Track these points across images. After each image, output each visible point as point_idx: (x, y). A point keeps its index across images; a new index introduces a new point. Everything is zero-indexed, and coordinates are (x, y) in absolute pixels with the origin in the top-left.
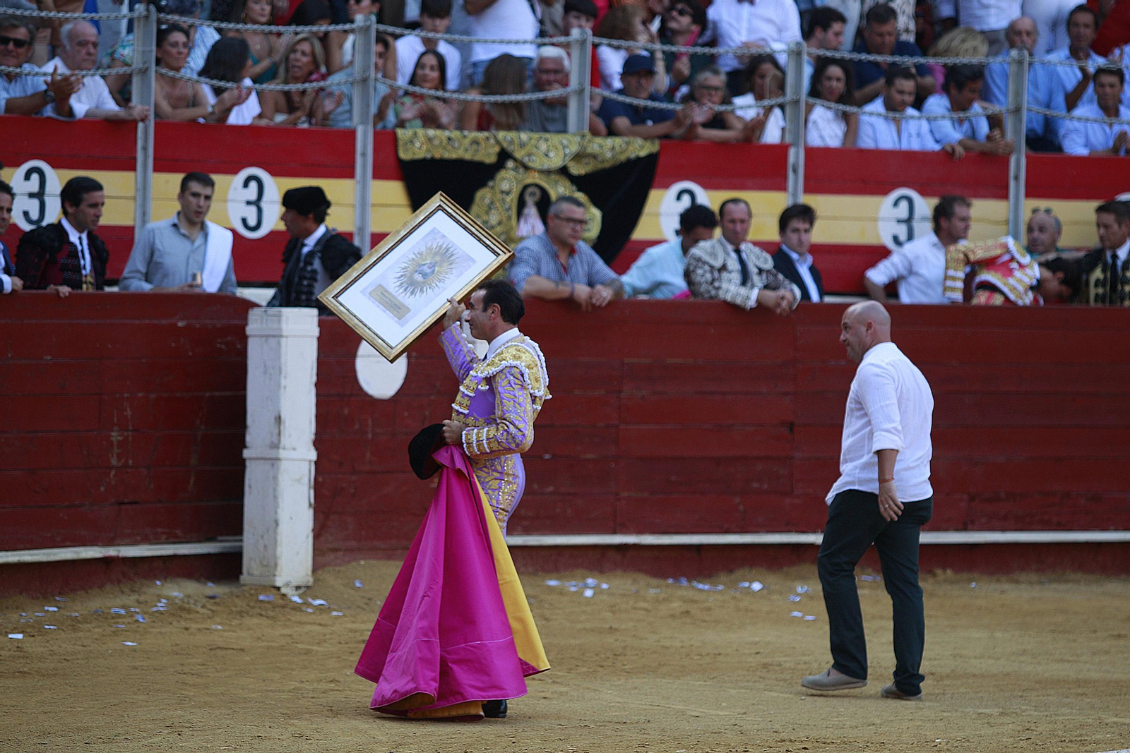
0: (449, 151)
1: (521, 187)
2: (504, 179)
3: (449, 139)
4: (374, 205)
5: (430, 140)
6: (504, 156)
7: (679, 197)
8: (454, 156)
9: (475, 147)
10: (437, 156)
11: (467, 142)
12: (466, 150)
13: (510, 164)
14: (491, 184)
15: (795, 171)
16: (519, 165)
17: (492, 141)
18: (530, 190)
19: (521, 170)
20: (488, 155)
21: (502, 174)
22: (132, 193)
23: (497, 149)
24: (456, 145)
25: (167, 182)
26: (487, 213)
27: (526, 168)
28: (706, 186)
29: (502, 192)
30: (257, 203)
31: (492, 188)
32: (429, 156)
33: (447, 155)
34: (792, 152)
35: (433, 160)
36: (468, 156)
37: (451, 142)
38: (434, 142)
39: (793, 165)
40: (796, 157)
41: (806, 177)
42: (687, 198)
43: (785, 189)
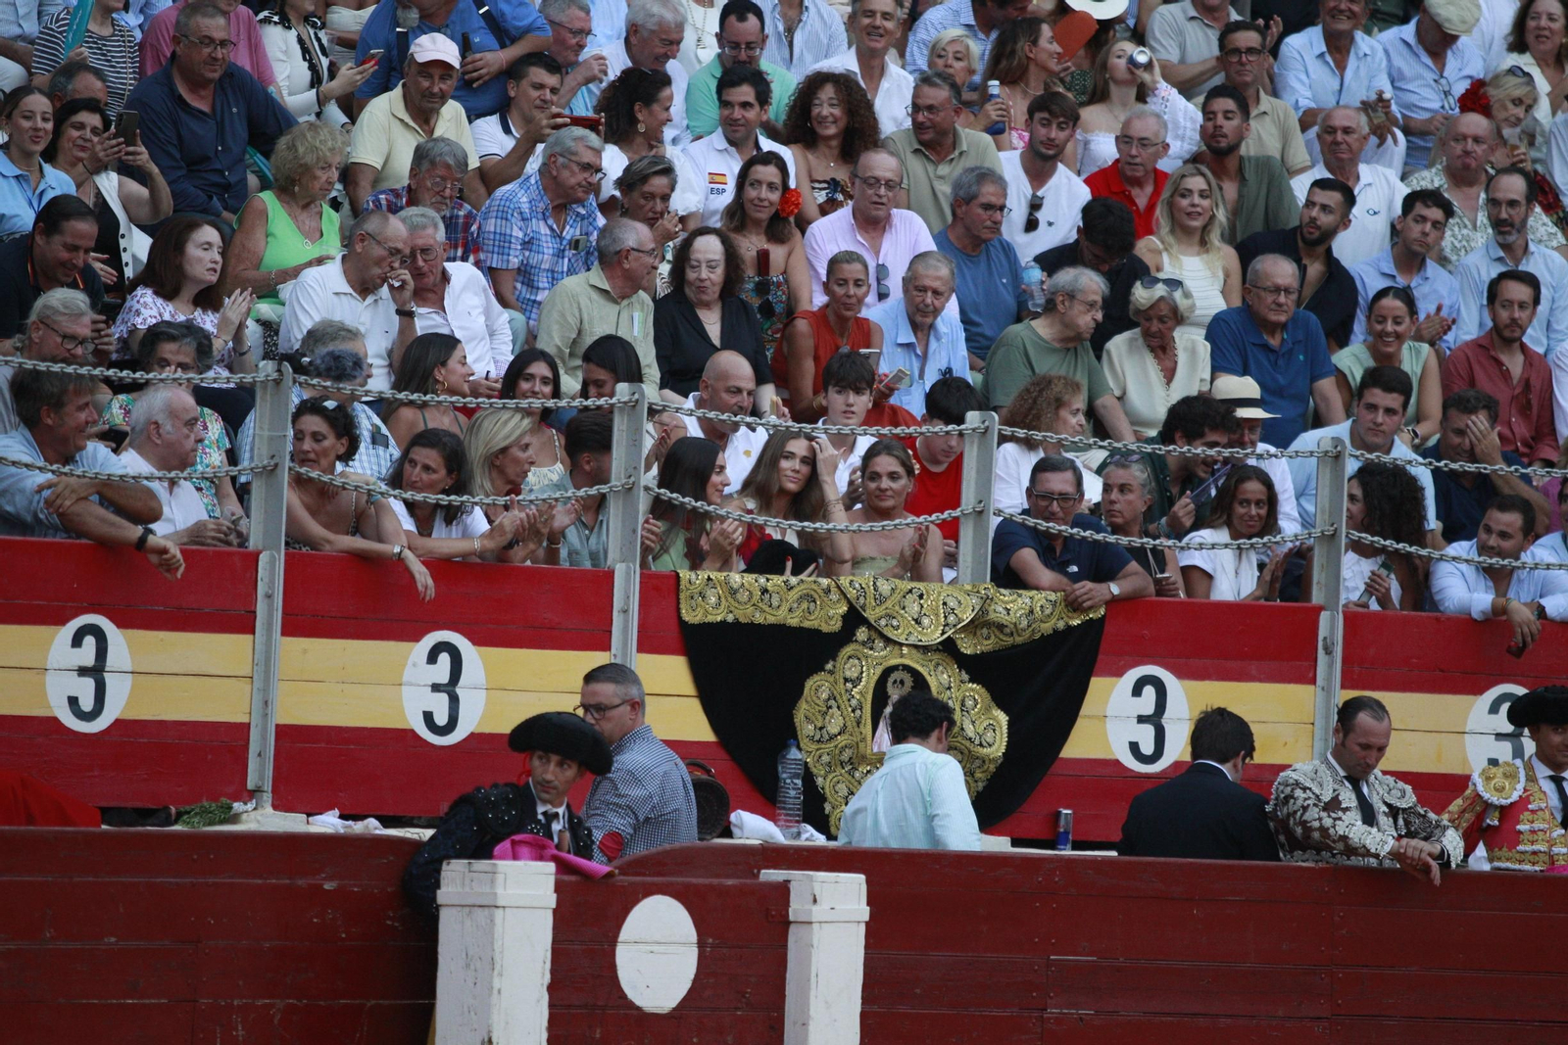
0: (763, 611)
1: (879, 671)
2: (850, 657)
3: (765, 591)
5: (733, 592)
6: (854, 618)
7: (1137, 691)
8: (771, 620)
9: (805, 605)
10: (742, 620)
11: (793, 595)
12: (790, 610)
13: (862, 634)
14: (829, 666)
15: (1328, 651)
16: (874, 635)
17: (834, 596)
18: (895, 676)
19: (878, 644)
20: (829, 617)
21: (848, 650)
22: (247, 671)
23: (843, 608)
24: (775, 603)
25: (305, 651)
26: (823, 714)
27: (888, 641)
28: (1181, 673)
29: (846, 680)
30: (450, 689)
31: (831, 672)
32: (730, 618)
33: (759, 619)
34: (1324, 616)
35: (737, 623)
36: (793, 621)
37: (767, 596)
38: (738, 596)
39: (1325, 638)
40: (1330, 627)
41: (1345, 660)
42: (1149, 692)
43: (1313, 681)
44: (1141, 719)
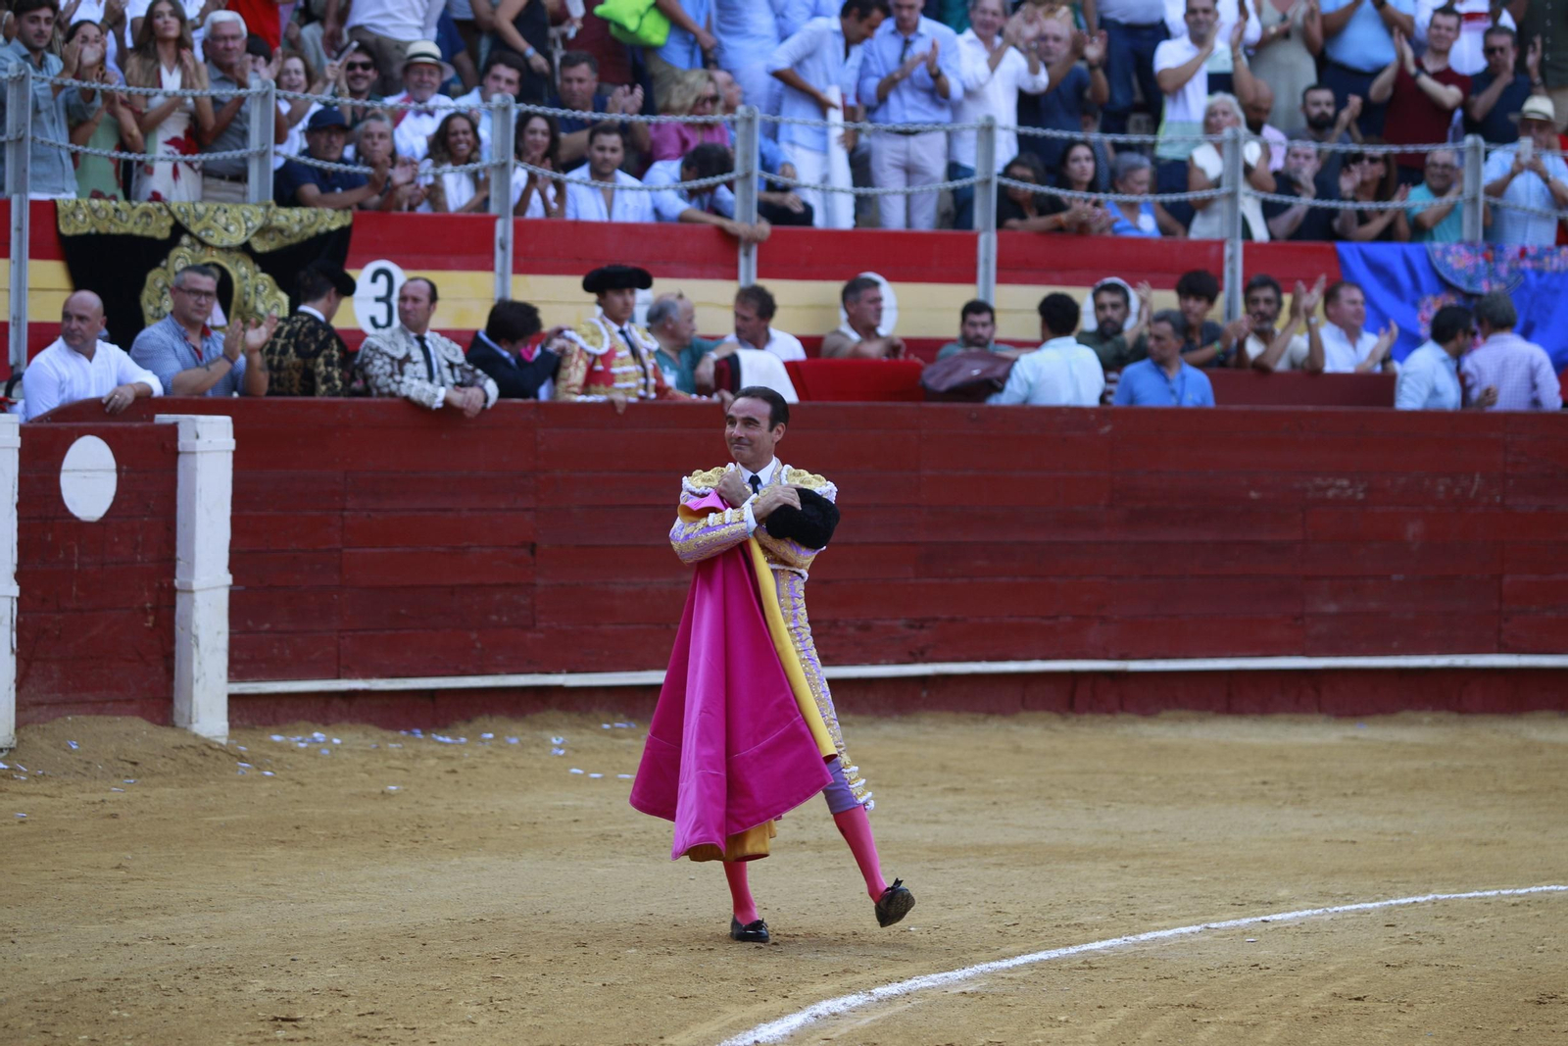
0: (115, 224)
2: (178, 257)
3: (116, 210)
4: (30, 289)
5: (94, 211)
6: (179, 230)
7: (374, 279)
8: (122, 231)
9: (144, 220)
10: (103, 231)
11: (136, 213)
12: (135, 223)
13: (185, 240)
14: (164, 263)
15: (503, 247)
16: (195, 241)
17: (164, 215)
19: (198, 247)
20: (161, 230)
21: (175, 252)
23: (170, 222)
24: (124, 217)
26: (160, 298)
27: (204, 244)
28: (405, 265)
31: (165, 268)
32: (93, 230)
33: (114, 230)
34: (499, 225)
35: (98, 235)
36: (137, 231)
37: (118, 214)
38: (98, 214)
39: (501, 240)
40: (504, 230)
41: (516, 254)
42: (382, 280)
43: (492, 269)
44: (378, 300)
